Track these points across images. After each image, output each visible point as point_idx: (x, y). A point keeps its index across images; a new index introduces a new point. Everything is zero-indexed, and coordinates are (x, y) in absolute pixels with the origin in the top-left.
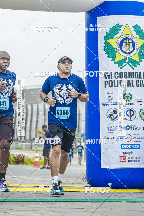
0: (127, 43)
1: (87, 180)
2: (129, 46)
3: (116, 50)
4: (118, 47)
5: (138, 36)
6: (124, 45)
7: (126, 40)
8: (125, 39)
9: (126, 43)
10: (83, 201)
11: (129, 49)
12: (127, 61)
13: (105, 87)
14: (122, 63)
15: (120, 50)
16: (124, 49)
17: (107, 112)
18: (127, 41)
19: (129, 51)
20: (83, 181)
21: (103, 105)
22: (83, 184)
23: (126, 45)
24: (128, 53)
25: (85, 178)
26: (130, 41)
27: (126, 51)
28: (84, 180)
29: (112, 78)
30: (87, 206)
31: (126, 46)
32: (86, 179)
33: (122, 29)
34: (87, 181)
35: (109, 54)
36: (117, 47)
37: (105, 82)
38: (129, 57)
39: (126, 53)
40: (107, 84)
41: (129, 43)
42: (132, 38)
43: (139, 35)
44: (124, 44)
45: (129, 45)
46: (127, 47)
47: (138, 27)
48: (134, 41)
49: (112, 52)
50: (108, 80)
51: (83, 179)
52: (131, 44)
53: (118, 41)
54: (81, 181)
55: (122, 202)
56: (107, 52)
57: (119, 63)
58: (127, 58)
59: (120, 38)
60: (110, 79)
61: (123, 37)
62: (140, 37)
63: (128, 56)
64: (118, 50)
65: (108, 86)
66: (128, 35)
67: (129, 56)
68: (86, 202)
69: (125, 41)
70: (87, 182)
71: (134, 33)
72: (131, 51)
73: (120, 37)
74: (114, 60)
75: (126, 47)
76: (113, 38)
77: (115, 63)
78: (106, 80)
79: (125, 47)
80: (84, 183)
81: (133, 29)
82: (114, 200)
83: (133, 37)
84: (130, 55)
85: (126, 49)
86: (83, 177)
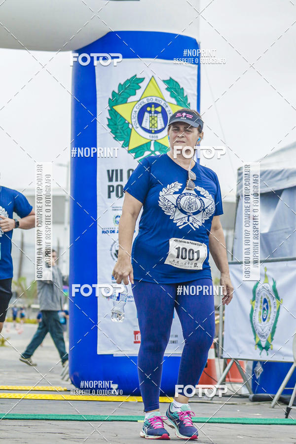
0: (153, 113)
1: (70, 377)
2: (156, 119)
3: (130, 126)
4: (135, 121)
5: (173, 101)
6: (147, 117)
7: (151, 107)
8: (149, 105)
9: (150, 112)
10: (61, 418)
11: (156, 125)
12: (152, 148)
13: (109, 197)
14: (142, 151)
15: (138, 125)
16: (146, 124)
17: (112, 246)
18: (153, 109)
19: (156, 129)
20: (63, 379)
21: (103, 232)
22: (63, 386)
23: (150, 116)
24: (153, 132)
25: (67, 374)
26: (159, 109)
27: (151, 129)
28: (64, 377)
29: (121, 180)
30: (68, 429)
31: (151, 119)
32: (68, 376)
33: (143, 85)
34: (70, 380)
35: (118, 134)
36: (133, 120)
37: (109, 187)
38: (155, 141)
39: (149, 131)
40: (113, 191)
41: (156, 112)
42: (162, 104)
43: (175, 97)
44: (146, 114)
45: (157, 116)
46: (153, 120)
47: (175, 83)
48: (167, 109)
49: (124, 129)
50: (115, 183)
51: (62, 375)
52: (160, 115)
53: (135, 109)
54: (58, 378)
55: (137, 421)
56: (113, 129)
57: (135, 151)
58: (153, 142)
59: (139, 102)
60: (119, 183)
61: (145, 101)
62: (177, 101)
63: (154, 139)
64: (134, 126)
65: (113, 194)
66: (154, 98)
67: (156, 139)
68: (67, 420)
69: (149, 109)
70: (70, 382)
71: (167, 95)
72: (159, 128)
73: (140, 100)
74: (126, 144)
75: (150, 122)
76: (126, 103)
77: (129, 152)
78: (111, 184)
79: (148, 121)
80: (64, 382)
81: (163, 87)
82: (122, 417)
83: (163, 102)
84: (157, 137)
85: (151, 124)
86: (63, 372)
